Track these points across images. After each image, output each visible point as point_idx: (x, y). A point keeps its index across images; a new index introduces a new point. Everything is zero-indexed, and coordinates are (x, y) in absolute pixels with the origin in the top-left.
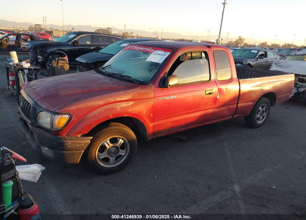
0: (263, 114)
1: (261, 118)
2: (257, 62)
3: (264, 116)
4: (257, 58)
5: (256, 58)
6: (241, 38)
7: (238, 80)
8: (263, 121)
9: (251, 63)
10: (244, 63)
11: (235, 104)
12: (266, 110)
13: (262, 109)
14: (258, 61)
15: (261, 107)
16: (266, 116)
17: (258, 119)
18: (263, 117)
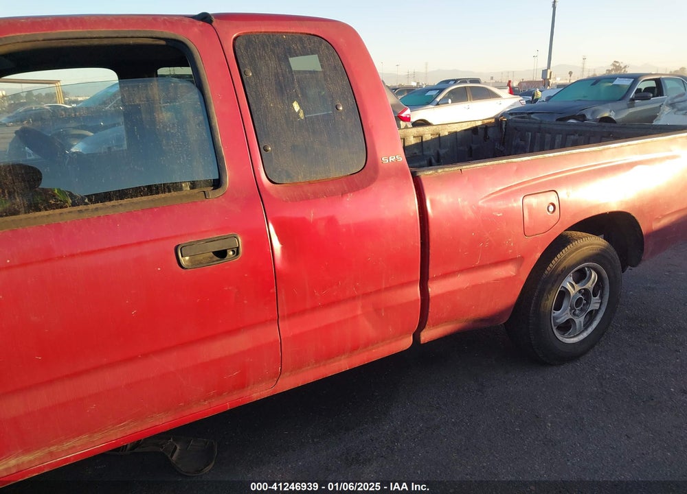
0: (588, 303)
1: (580, 320)
2: (631, 110)
3: (597, 311)
4: (633, 100)
5: (628, 99)
6: (618, 65)
7: (413, 174)
8: (590, 330)
9: (613, 115)
10: (589, 116)
11: (409, 283)
12: (599, 285)
13: (578, 288)
14: (634, 107)
15: (570, 279)
16: (603, 309)
17: (566, 327)
18: (591, 316)
